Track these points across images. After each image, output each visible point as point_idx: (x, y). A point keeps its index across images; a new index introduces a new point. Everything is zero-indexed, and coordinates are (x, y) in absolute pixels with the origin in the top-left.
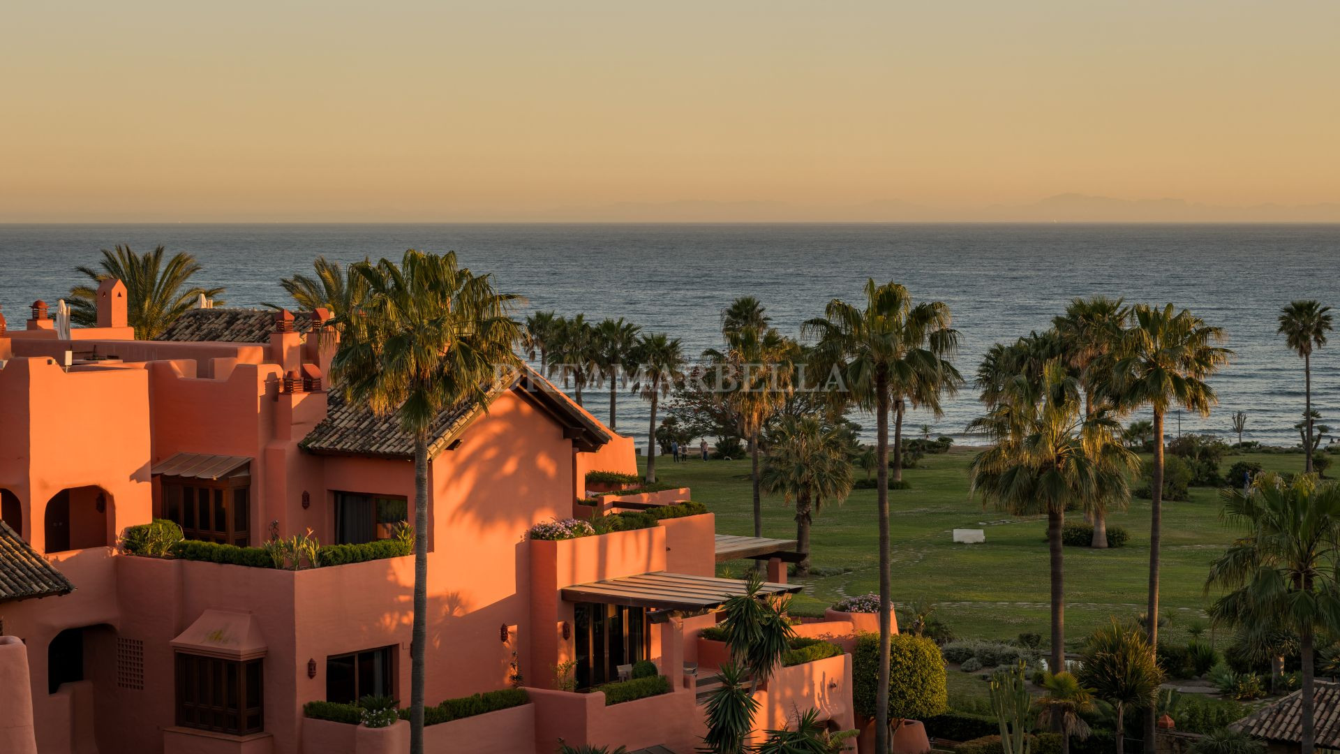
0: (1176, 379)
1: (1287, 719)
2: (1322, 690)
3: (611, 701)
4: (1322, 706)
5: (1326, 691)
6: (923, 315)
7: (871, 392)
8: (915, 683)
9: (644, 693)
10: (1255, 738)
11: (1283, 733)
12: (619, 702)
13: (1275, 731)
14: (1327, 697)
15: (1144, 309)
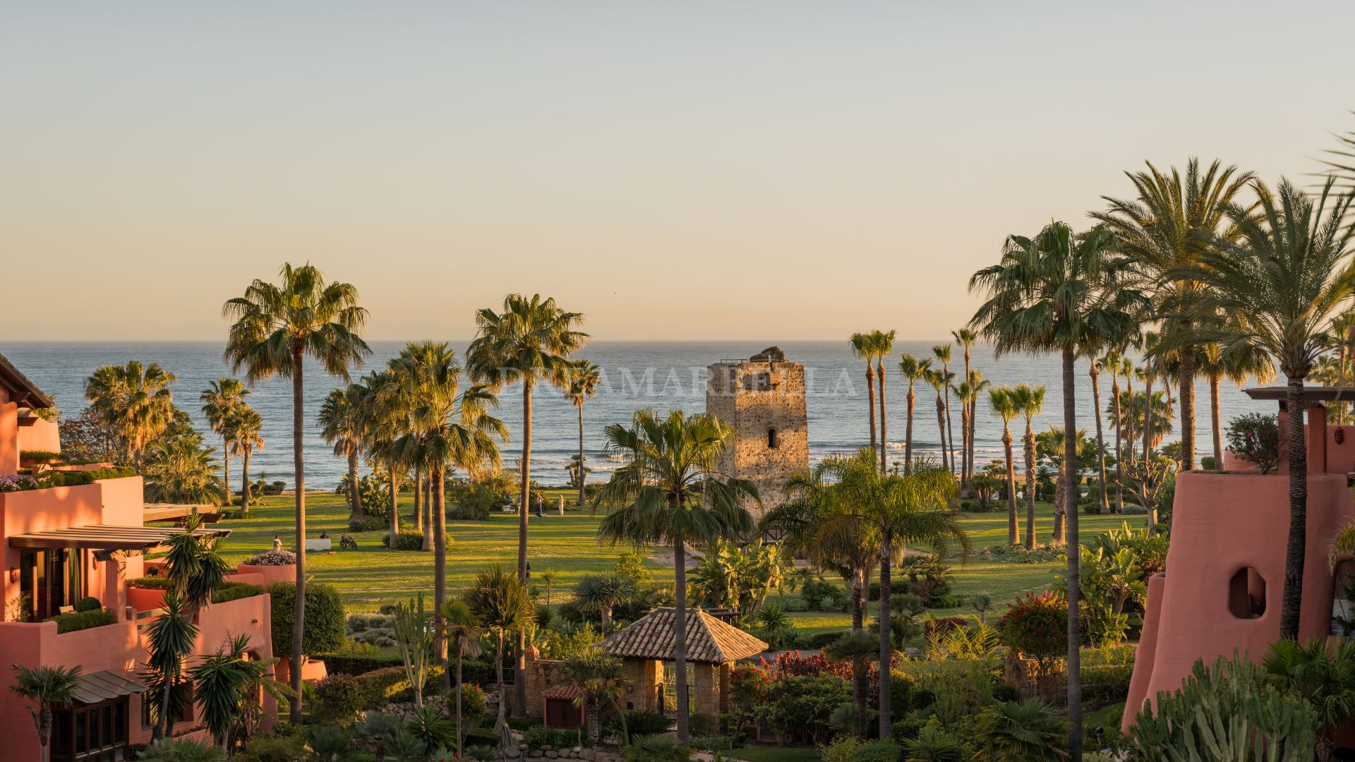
0: (544, 356)
1: (639, 639)
2: (666, 614)
3: (62, 631)
4: (667, 627)
5: (669, 615)
6: (334, 294)
7: (289, 359)
8: (320, 624)
9: (92, 623)
10: (614, 655)
11: (636, 650)
12: (69, 631)
13: (629, 650)
14: (671, 620)
15: (516, 299)
